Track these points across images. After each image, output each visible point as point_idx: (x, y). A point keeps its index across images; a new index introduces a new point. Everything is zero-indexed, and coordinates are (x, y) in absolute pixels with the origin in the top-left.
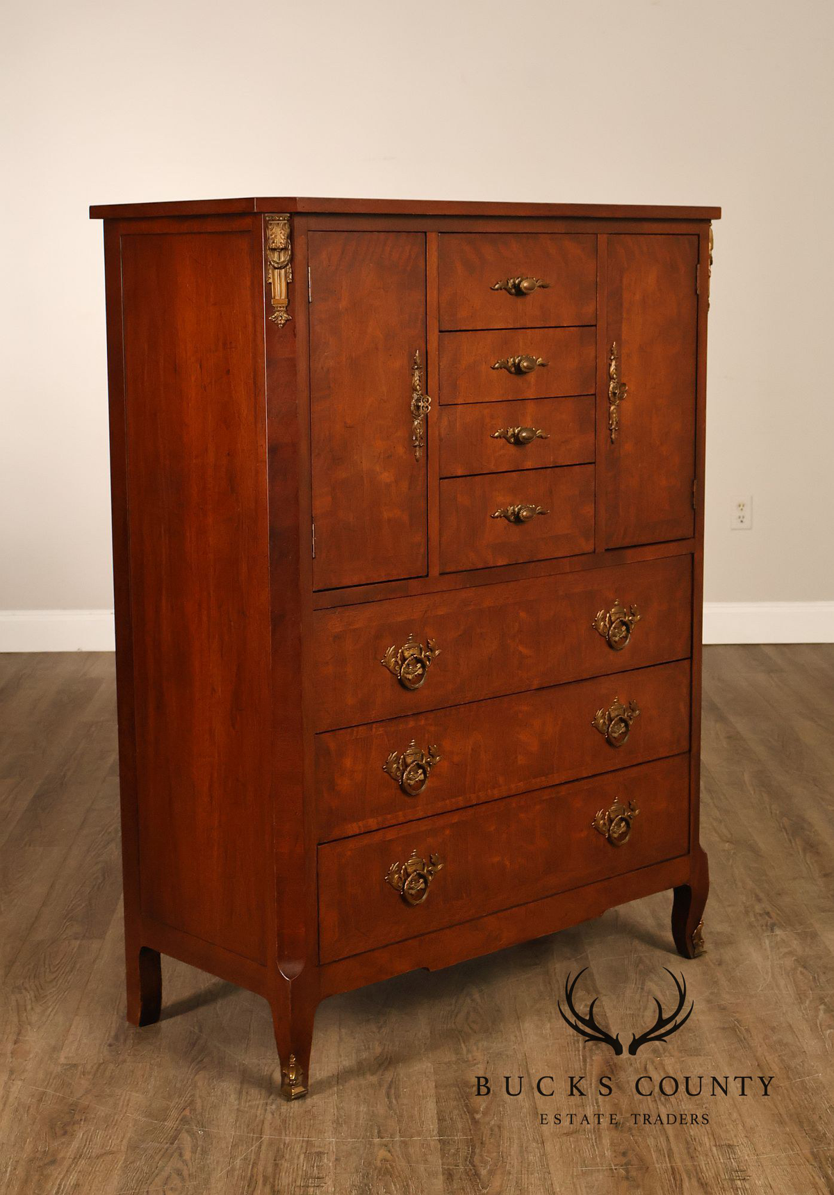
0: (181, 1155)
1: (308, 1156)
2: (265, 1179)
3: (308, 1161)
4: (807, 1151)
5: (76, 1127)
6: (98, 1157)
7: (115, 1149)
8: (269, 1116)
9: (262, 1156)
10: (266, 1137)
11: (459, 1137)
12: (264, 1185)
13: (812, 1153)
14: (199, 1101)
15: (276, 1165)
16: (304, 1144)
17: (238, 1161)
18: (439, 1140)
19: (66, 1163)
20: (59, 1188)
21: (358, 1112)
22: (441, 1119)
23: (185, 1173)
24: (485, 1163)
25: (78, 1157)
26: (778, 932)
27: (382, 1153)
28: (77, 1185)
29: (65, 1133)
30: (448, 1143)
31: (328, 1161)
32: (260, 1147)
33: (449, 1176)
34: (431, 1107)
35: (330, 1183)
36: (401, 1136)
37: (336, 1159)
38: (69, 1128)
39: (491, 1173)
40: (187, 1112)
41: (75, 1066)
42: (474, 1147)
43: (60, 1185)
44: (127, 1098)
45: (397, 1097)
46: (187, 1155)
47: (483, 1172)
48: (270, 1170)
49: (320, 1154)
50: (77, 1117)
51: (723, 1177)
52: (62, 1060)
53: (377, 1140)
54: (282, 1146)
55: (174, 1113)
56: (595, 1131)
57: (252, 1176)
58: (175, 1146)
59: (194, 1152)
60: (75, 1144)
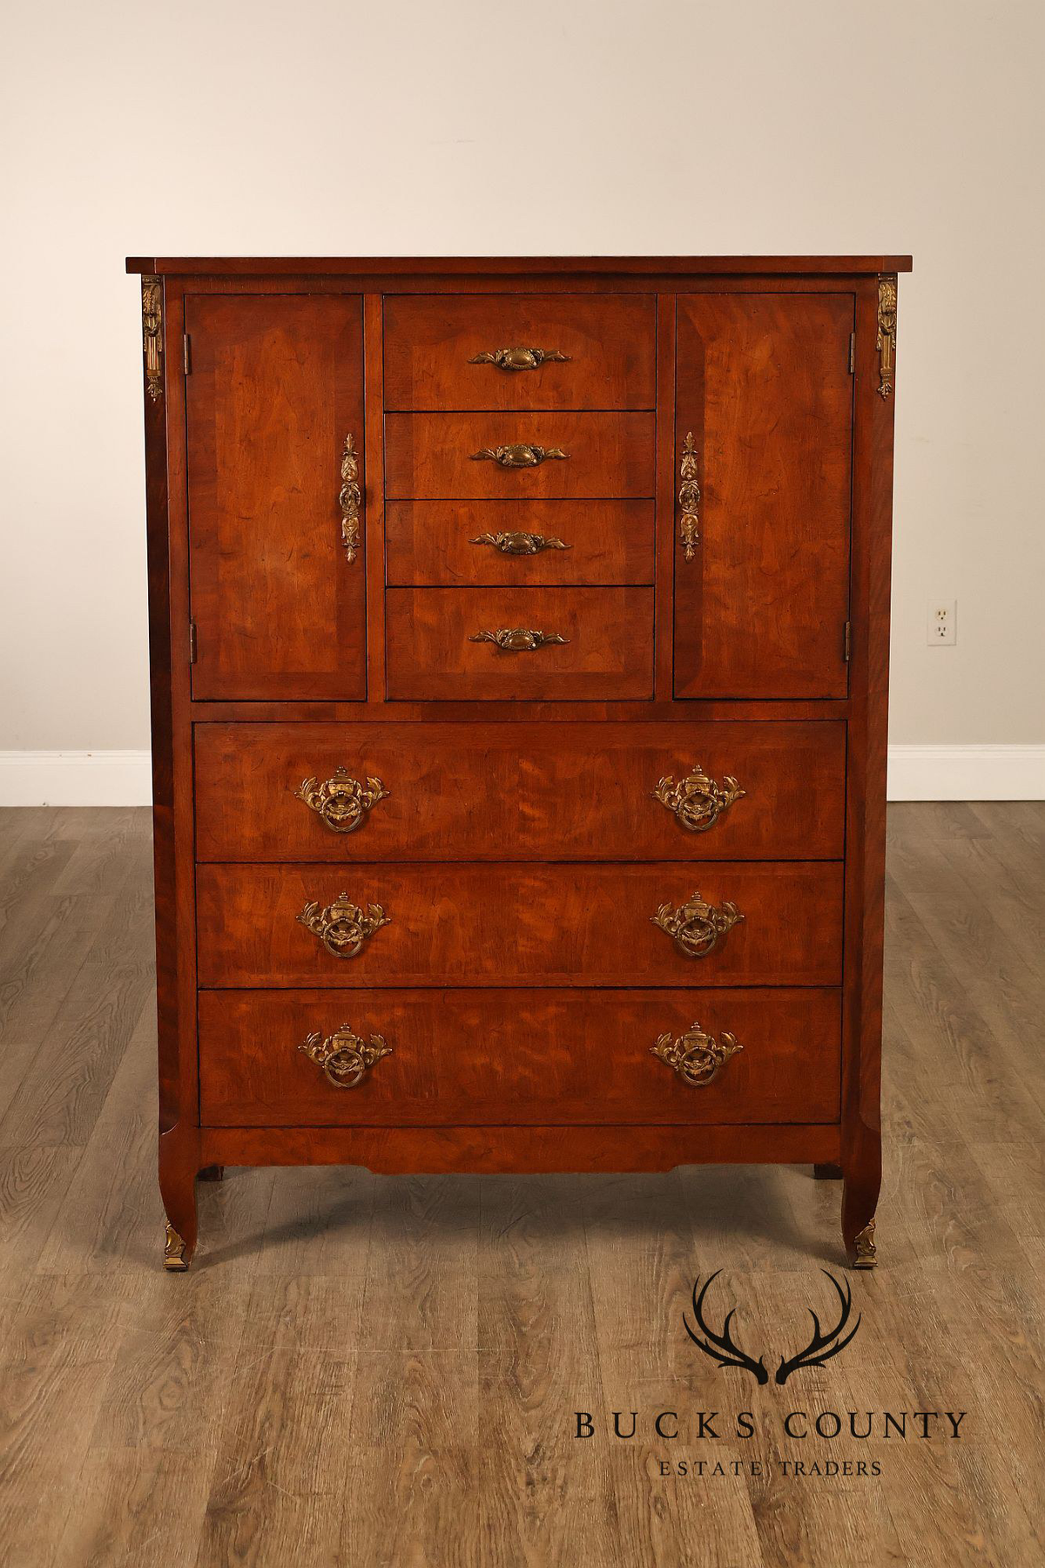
0: (179, 1364)
1: (325, 1366)
2: (276, 1387)
3: (325, 1371)
4: (901, 1365)
5: (58, 1336)
6: (84, 1366)
7: (103, 1358)
8: (282, 1328)
9: (273, 1366)
10: (278, 1348)
11: (501, 1349)
12: (274, 1392)
13: (907, 1366)
14: (200, 1312)
15: (289, 1374)
16: (322, 1356)
17: (245, 1370)
18: (478, 1352)
19: (47, 1371)
20: (40, 1394)
21: (386, 1325)
22: (482, 1330)
23: (184, 1381)
24: (528, 1373)
25: (61, 1365)
26: (916, 1142)
27: (412, 1363)
28: (60, 1392)
29: (45, 1343)
30: (489, 1354)
31: (349, 1372)
32: (271, 1357)
33: (486, 1385)
34: (472, 1319)
35: (350, 1391)
36: (434, 1348)
37: (358, 1369)
38: (49, 1338)
39: (535, 1382)
40: (187, 1323)
41: (54, 1277)
42: (517, 1358)
43: (41, 1391)
44: (117, 1309)
45: (433, 1310)
46: (187, 1364)
47: (526, 1382)
48: (281, 1378)
49: (339, 1365)
50: (59, 1327)
51: (799, 1388)
52: (39, 1271)
53: (405, 1352)
54: (296, 1357)
55: (171, 1324)
56: (659, 1344)
57: (260, 1384)
58: (172, 1355)
59: (194, 1361)
60: (57, 1353)
